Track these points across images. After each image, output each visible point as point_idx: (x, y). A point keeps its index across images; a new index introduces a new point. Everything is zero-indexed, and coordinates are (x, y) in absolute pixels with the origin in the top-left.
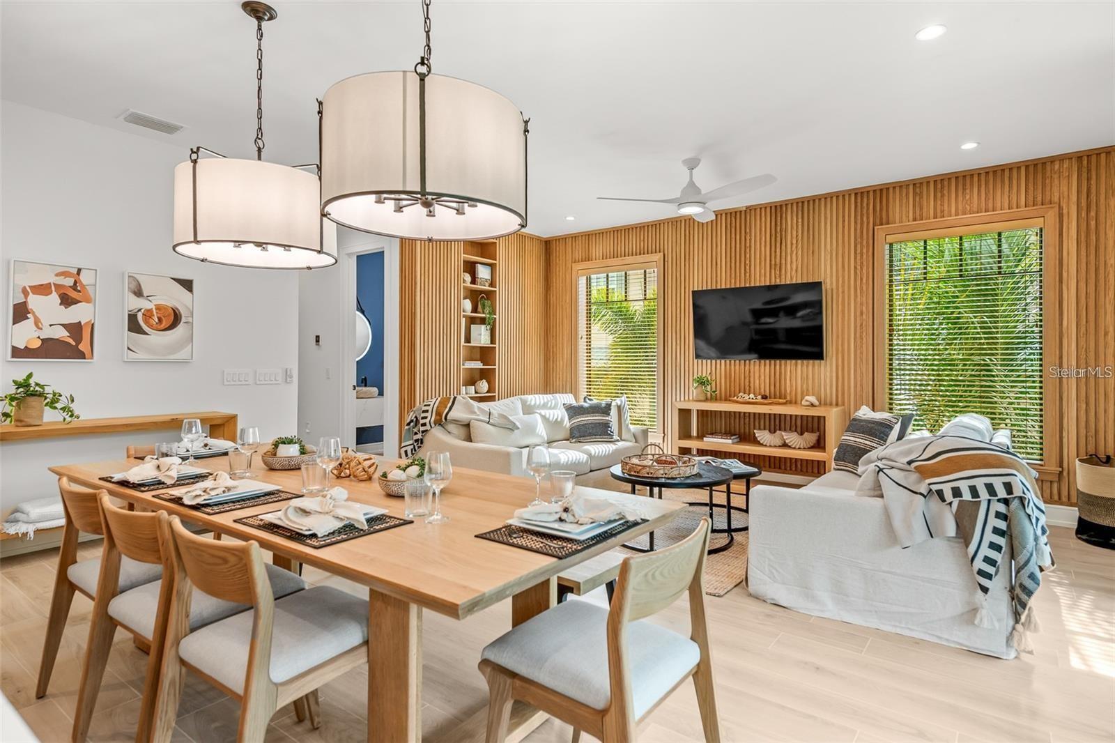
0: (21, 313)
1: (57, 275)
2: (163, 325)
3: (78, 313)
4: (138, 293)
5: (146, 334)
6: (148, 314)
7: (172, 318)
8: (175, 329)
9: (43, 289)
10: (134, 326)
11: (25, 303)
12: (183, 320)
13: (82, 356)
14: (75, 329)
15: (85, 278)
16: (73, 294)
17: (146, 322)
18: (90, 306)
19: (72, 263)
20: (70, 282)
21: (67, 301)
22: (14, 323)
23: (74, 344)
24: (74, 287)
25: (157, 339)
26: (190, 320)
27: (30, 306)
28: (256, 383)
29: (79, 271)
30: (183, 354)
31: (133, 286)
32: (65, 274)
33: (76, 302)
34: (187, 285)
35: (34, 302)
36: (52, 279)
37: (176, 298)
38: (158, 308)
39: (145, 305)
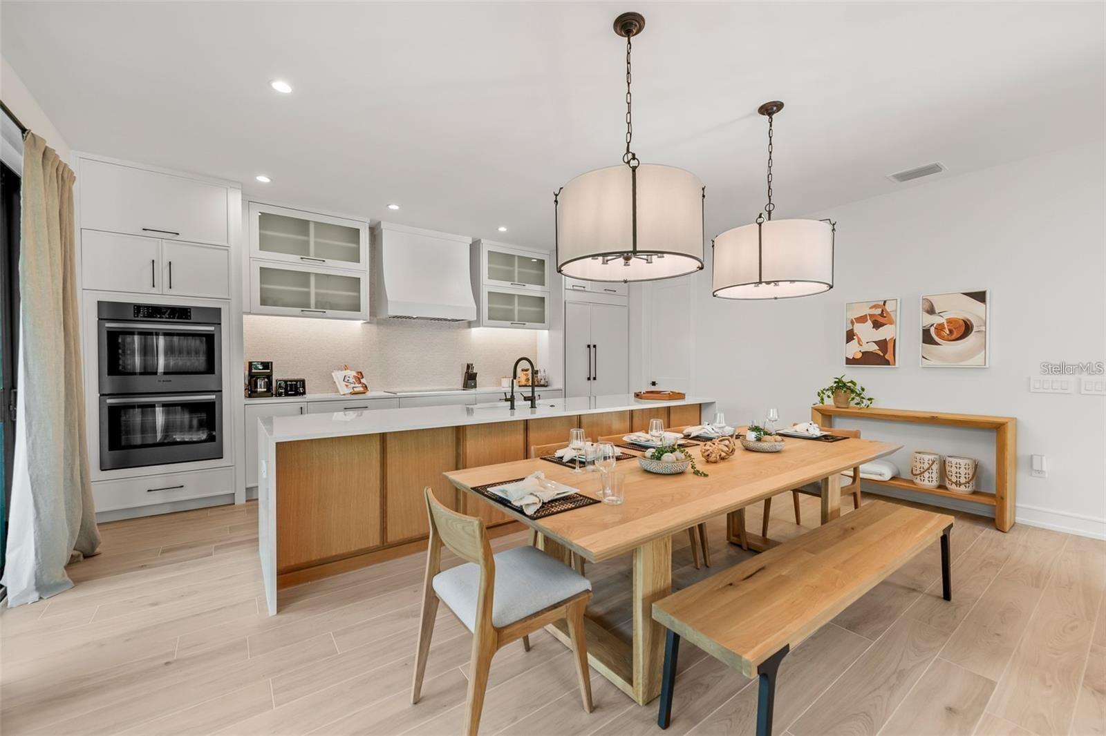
0: (850, 336)
1: (870, 308)
2: (955, 335)
3: (885, 333)
4: (931, 311)
5: (937, 344)
6: (940, 328)
7: (964, 328)
8: (966, 338)
9: (862, 319)
10: (927, 338)
11: (852, 329)
12: (975, 329)
13: (887, 363)
14: (883, 344)
15: (889, 307)
16: (881, 320)
17: (938, 335)
18: (893, 326)
19: (879, 297)
20: (879, 311)
21: (877, 325)
22: (847, 342)
23: (882, 354)
24: (882, 315)
25: (948, 348)
26: (983, 328)
27: (855, 331)
28: (1080, 393)
29: (885, 302)
30: (977, 360)
31: (927, 306)
32: (875, 307)
33: (883, 325)
34: (980, 297)
35: (858, 328)
36: (866, 311)
37: (972, 310)
38: (949, 321)
39: (936, 320)
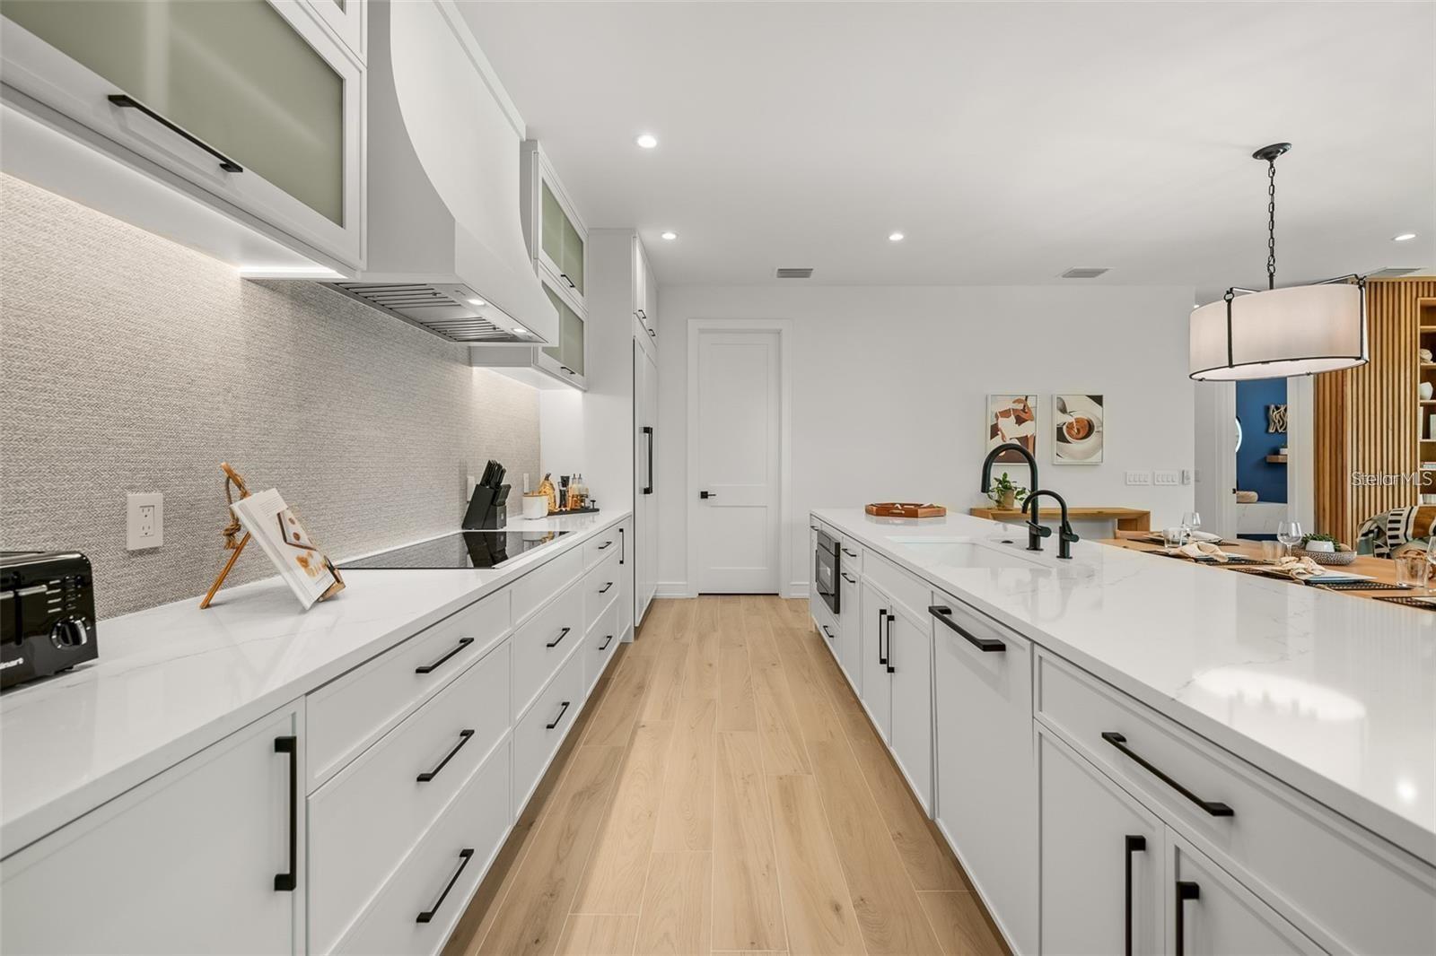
0: (995, 431)
1: (1014, 402)
2: (1081, 435)
3: (1027, 429)
4: (1063, 410)
5: (1068, 442)
6: (1070, 426)
7: (1087, 429)
8: (1090, 438)
9: (1005, 414)
10: (1061, 437)
11: (996, 424)
12: (1096, 430)
14: (1024, 440)
15: (1030, 403)
16: (1024, 415)
17: (1069, 433)
18: (1033, 422)
19: (1021, 392)
20: (1020, 406)
21: (1020, 421)
22: (991, 438)
24: (1024, 410)
25: (1077, 446)
26: (1101, 429)
27: (1000, 426)
28: (1154, 484)
29: (1027, 397)
30: (1095, 458)
31: (1060, 405)
32: (1018, 401)
33: (1025, 421)
34: (1098, 400)
35: (1003, 422)
36: (1011, 406)
37: (1089, 411)
38: (1078, 421)
39: (1068, 419)
